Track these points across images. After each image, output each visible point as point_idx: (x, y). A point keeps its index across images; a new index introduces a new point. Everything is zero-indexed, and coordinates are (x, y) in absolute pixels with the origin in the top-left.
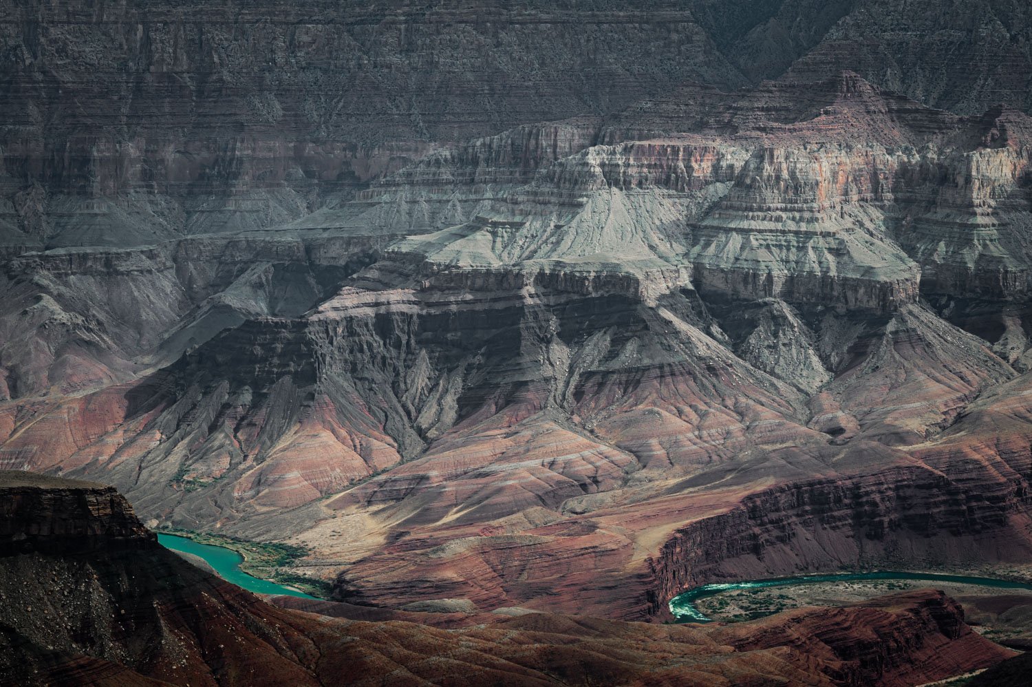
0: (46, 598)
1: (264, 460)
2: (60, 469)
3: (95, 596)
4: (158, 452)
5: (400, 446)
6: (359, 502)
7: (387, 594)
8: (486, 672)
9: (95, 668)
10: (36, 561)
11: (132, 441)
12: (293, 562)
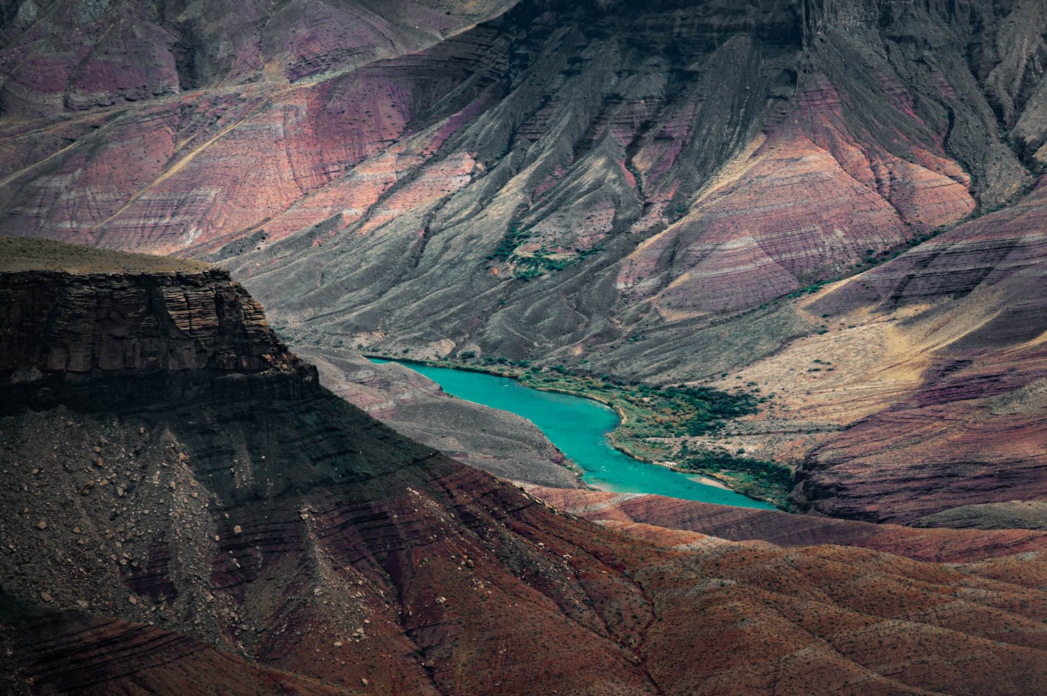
0: (78, 501)
1: (684, 211)
2: (262, 236)
3: (181, 497)
4: (466, 199)
5: (975, 180)
6: (876, 300)
7: (899, 491)
8: (998, 652)
9: (138, 646)
10: (61, 425)
11: (413, 175)
12: (723, 426)
